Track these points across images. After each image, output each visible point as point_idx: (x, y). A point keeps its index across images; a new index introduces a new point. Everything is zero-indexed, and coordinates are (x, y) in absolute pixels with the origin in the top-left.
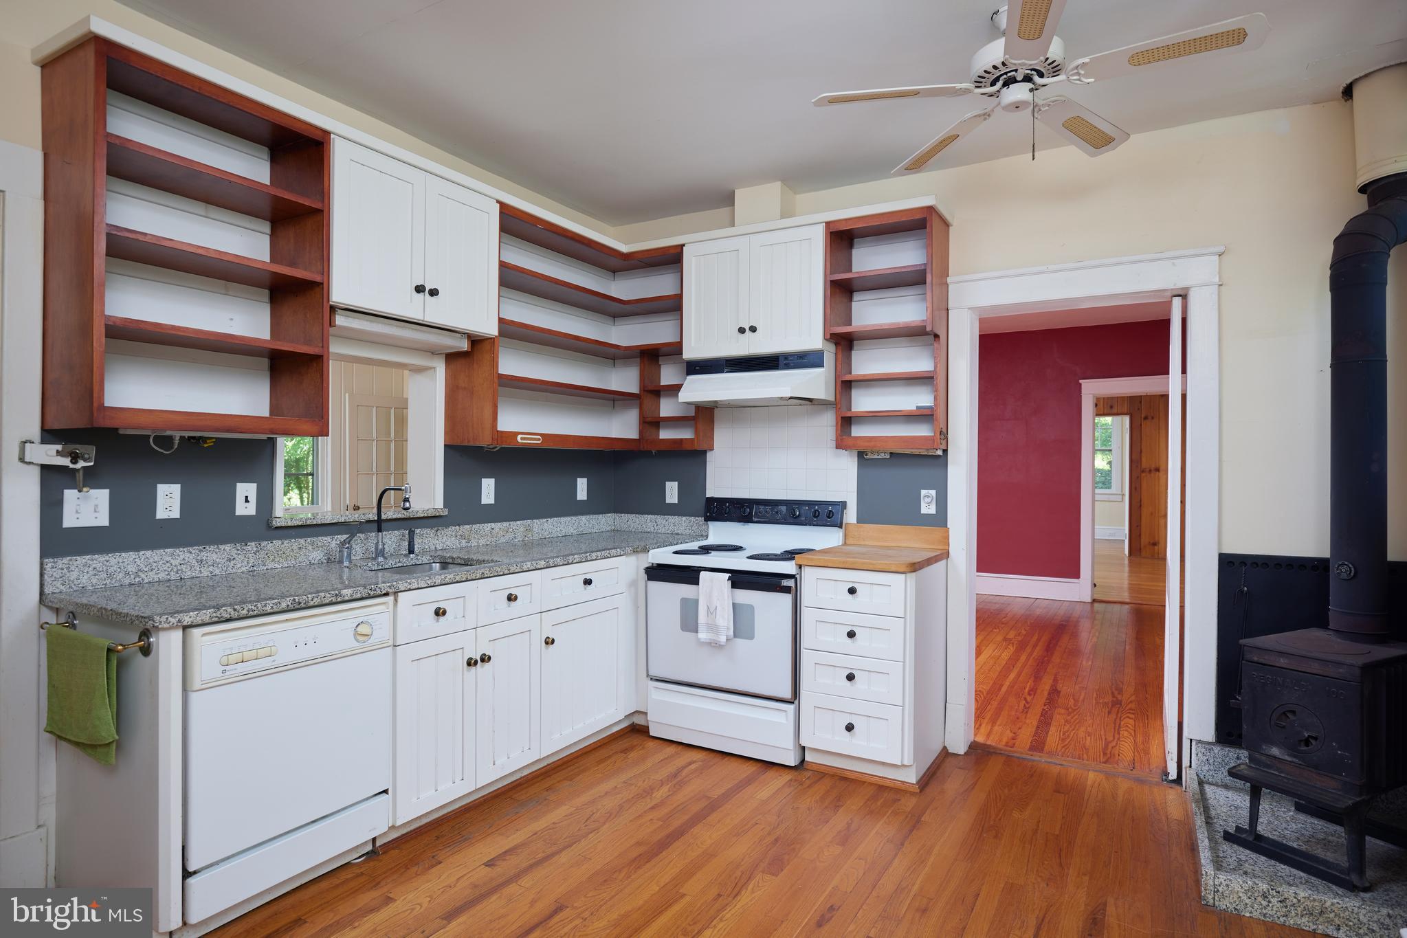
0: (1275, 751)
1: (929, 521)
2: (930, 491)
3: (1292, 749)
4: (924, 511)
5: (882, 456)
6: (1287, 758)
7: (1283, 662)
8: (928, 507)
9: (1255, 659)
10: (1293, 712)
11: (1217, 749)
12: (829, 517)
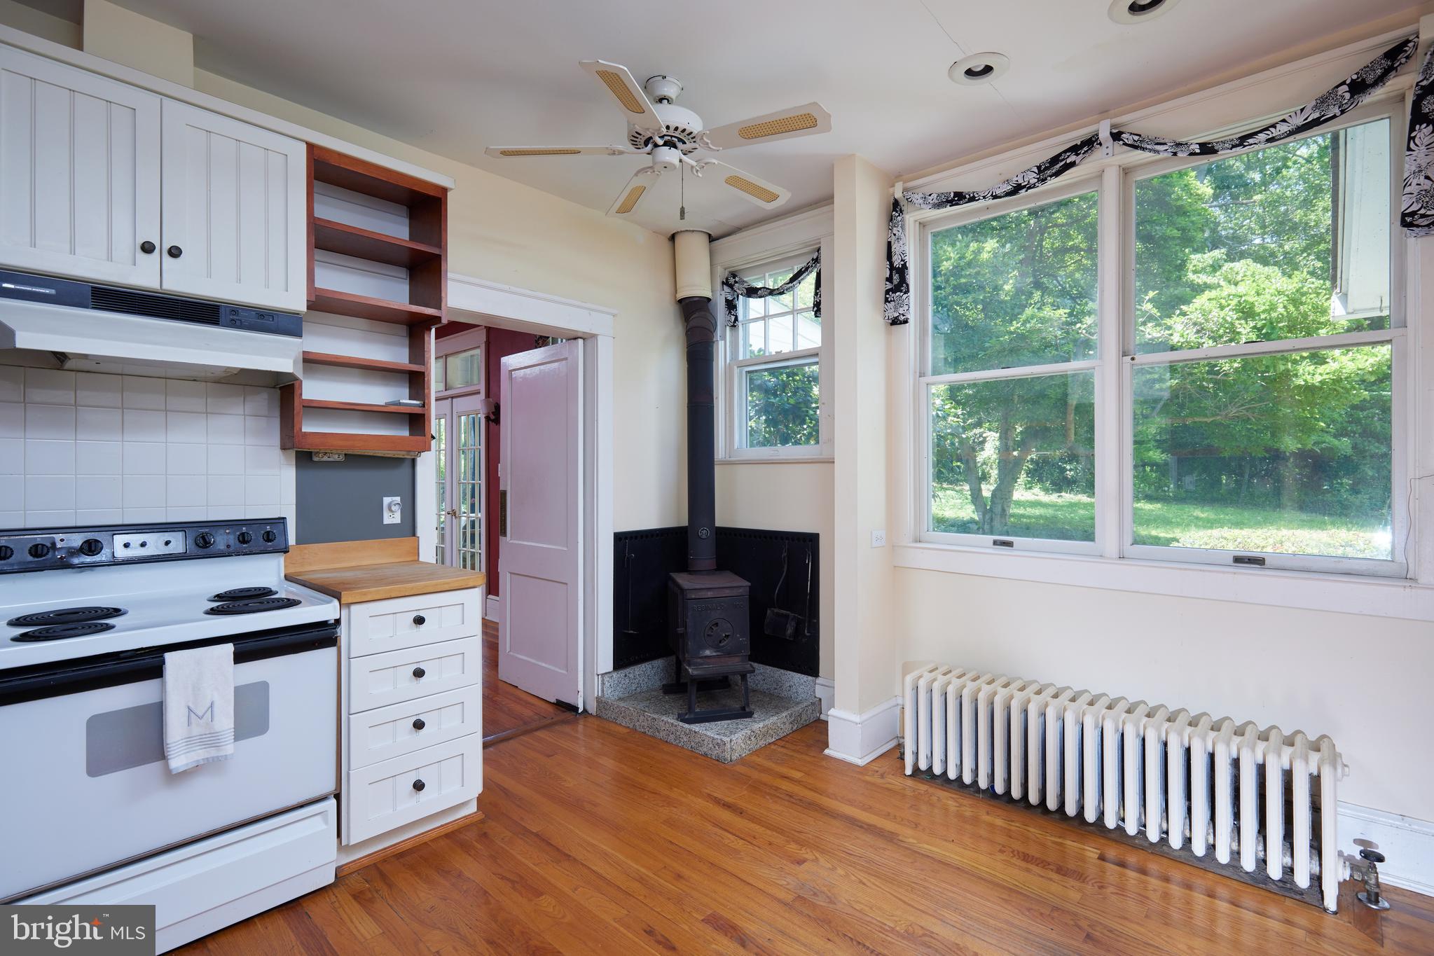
0: (708, 653)
1: (392, 531)
2: (394, 498)
3: (716, 647)
4: (388, 519)
5: (335, 458)
6: (714, 654)
7: (710, 594)
8: (392, 517)
9: (693, 597)
10: (717, 624)
11: (615, 675)
12: (269, 540)
